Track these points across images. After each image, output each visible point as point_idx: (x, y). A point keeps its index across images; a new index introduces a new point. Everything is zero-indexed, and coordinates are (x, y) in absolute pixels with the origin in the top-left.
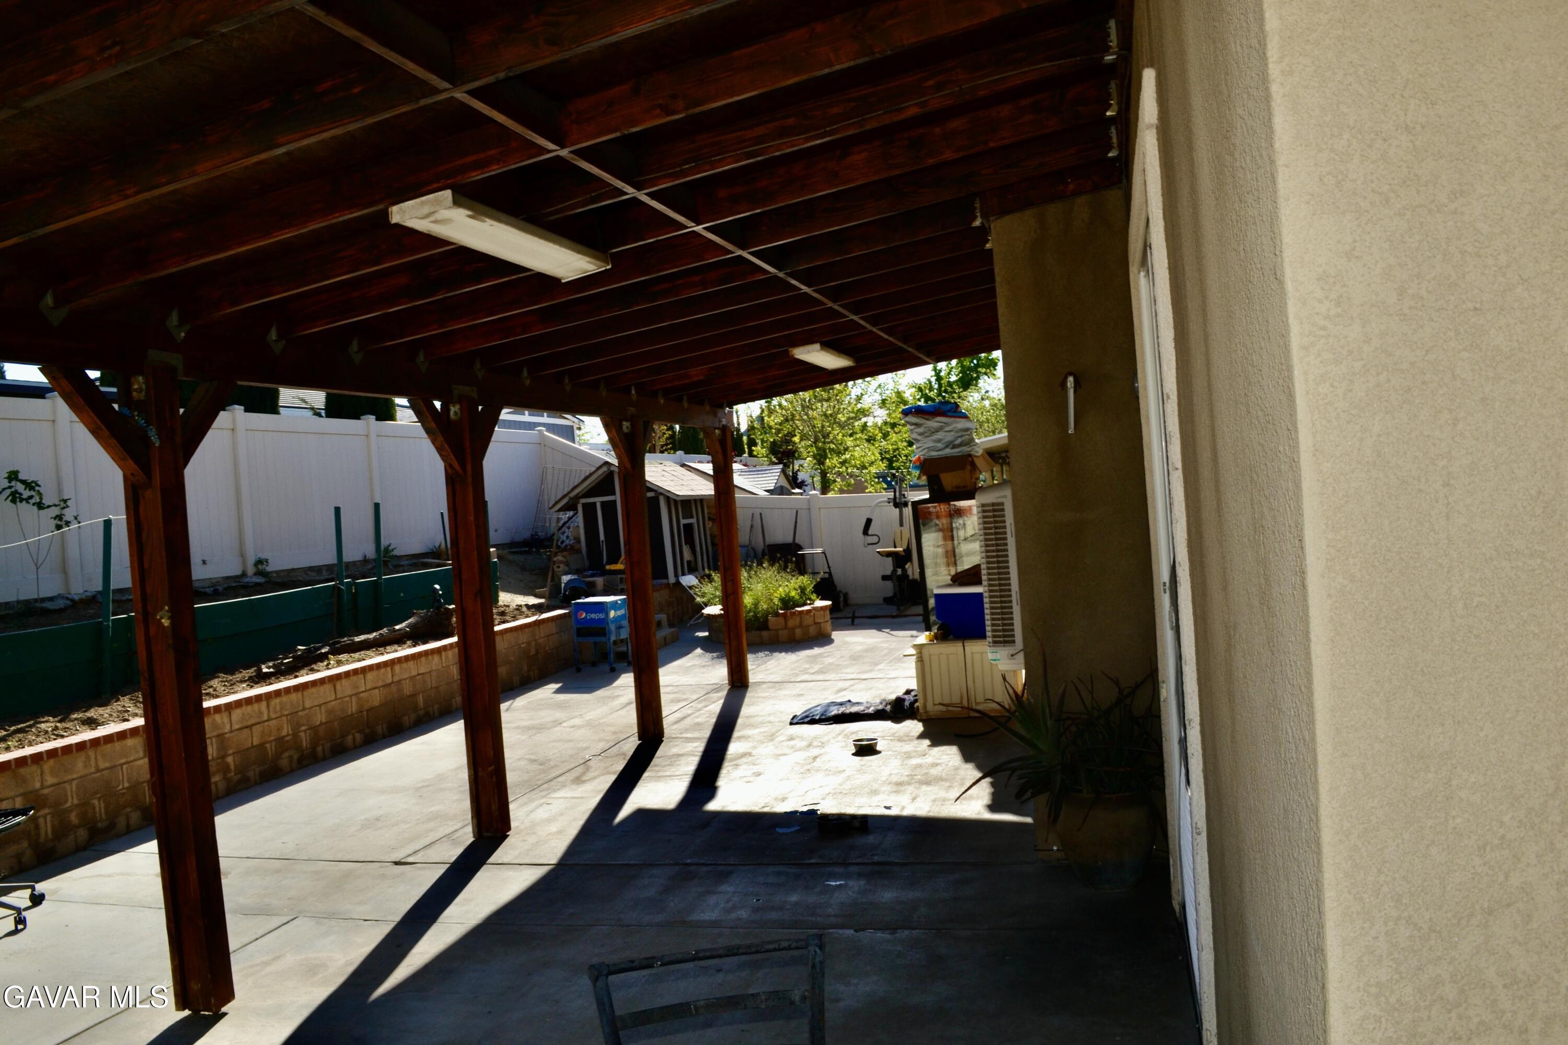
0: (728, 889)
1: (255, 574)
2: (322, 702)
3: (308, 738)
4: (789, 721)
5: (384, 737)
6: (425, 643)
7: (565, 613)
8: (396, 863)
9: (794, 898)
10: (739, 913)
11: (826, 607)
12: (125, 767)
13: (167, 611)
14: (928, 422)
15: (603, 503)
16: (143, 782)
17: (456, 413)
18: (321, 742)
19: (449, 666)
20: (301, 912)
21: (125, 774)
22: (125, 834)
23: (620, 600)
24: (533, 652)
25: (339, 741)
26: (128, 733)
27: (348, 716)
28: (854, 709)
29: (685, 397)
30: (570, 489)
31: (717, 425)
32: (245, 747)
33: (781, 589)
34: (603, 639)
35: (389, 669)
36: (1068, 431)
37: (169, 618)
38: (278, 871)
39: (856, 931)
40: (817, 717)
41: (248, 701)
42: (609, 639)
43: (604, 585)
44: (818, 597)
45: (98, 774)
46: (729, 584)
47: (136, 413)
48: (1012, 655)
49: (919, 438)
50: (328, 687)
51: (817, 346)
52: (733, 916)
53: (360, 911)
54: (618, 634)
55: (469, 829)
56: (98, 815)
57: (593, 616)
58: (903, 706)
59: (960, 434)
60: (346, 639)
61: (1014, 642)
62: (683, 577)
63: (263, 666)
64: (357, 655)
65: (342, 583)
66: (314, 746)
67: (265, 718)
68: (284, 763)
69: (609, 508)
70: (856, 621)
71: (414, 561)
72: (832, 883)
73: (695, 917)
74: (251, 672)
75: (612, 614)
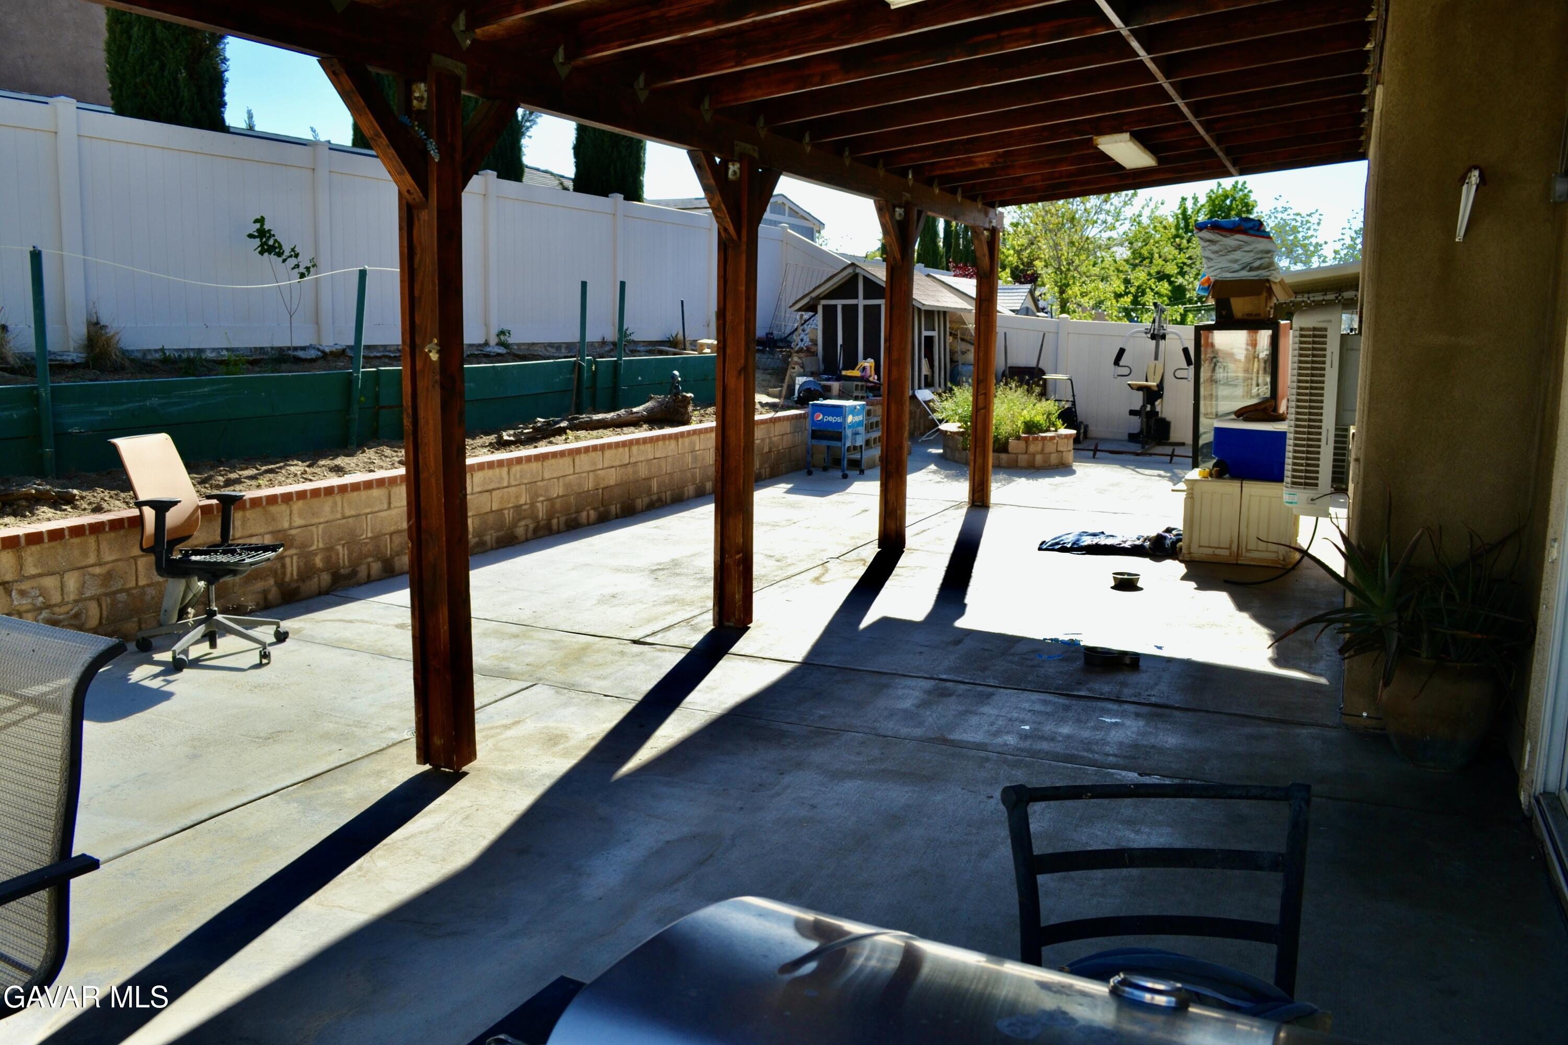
0: (991, 712)
1: (497, 344)
2: (560, 475)
3: (544, 508)
4: (1038, 546)
5: (617, 517)
6: (661, 428)
7: (800, 414)
8: (635, 642)
9: (1065, 730)
10: (1006, 738)
11: (1071, 435)
12: (369, 516)
13: (436, 344)
14: (1224, 239)
15: (844, 306)
16: (386, 534)
17: (735, 172)
18: (557, 515)
19: (684, 454)
20: (540, 679)
21: (369, 524)
22: (365, 583)
23: (859, 405)
24: (766, 449)
25: (574, 516)
26: (374, 482)
27: (584, 492)
28: (1109, 542)
29: (960, 191)
30: (811, 289)
31: (987, 226)
32: (485, 511)
33: (1025, 412)
34: (838, 444)
35: (627, 449)
36: (1455, 238)
37: (439, 352)
38: (516, 636)
39: (1139, 774)
40: (1069, 546)
41: (491, 465)
42: (844, 444)
43: (840, 390)
44: (1063, 425)
45: (344, 521)
46: (981, 398)
47: (416, 123)
48: (1312, 500)
49: (1212, 256)
50: (567, 460)
51: (1127, 136)
52: (999, 740)
53: (598, 686)
54: (854, 440)
55: (710, 616)
56: (341, 561)
57: (830, 419)
58: (1164, 544)
59: (1260, 256)
60: (584, 416)
61: (1316, 485)
62: (919, 391)
63: (504, 434)
64: (595, 433)
65: (583, 360)
66: (549, 520)
67: (505, 484)
68: (520, 531)
69: (850, 312)
70: (1098, 454)
71: (650, 348)
72: (1107, 720)
73: (956, 736)
74: (492, 438)
75: (850, 419)
